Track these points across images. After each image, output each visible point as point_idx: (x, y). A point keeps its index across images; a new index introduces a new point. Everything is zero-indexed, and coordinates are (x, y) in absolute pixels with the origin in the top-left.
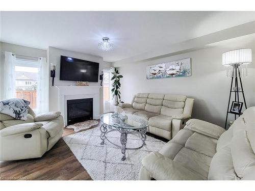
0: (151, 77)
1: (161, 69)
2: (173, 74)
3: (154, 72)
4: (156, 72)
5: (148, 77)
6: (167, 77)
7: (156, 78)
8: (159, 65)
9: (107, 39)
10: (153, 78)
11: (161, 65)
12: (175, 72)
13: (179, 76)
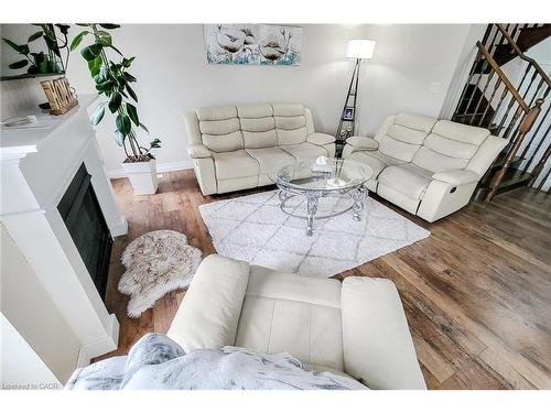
0: (223, 58)
1: (249, 39)
2: (273, 58)
3: (231, 44)
4: (236, 45)
5: (214, 56)
6: (262, 63)
7: (235, 62)
10: (227, 62)
12: (277, 54)
13: (284, 63)
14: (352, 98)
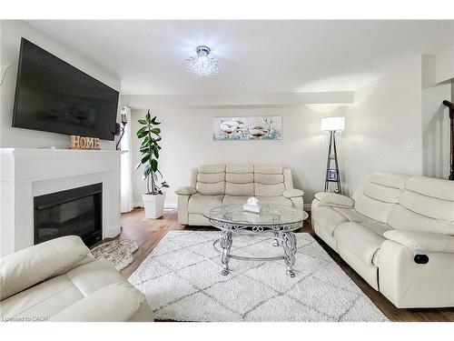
0: (223, 137)
1: (240, 126)
2: (259, 135)
3: (228, 129)
4: (232, 129)
5: (217, 136)
6: (250, 139)
7: (231, 139)
8: (237, 119)
9: (207, 51)
10: (226, 139)
11: (242, 120)
12: (262, 133)
13: (268, 138)
14: (333, 162)
